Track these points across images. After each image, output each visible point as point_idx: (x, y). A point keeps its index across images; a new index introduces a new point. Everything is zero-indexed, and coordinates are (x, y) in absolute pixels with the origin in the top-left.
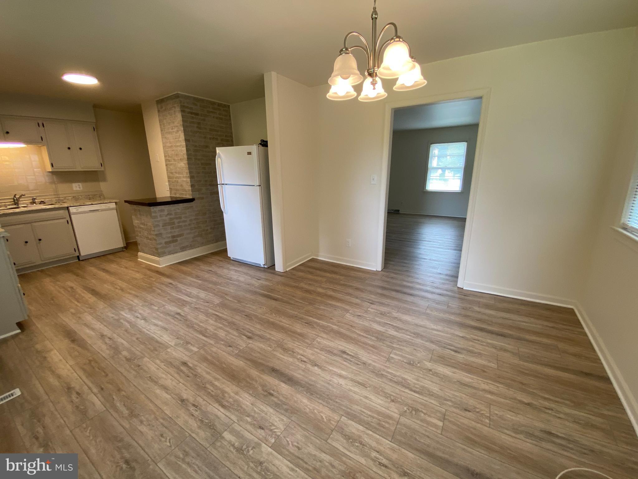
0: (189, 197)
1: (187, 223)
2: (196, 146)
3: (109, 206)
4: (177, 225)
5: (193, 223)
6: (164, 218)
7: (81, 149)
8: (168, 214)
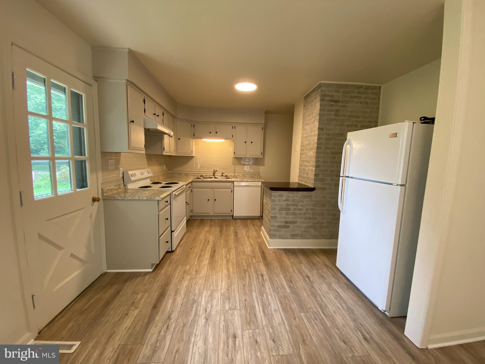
0: (311, 185)
1: (302, 212)
2: (329, 134)
3: (257, 184)
4: (292, 211)
5: (309, 213)
6: (282, 203)
7: (252, 142)
8: (286, 200)
